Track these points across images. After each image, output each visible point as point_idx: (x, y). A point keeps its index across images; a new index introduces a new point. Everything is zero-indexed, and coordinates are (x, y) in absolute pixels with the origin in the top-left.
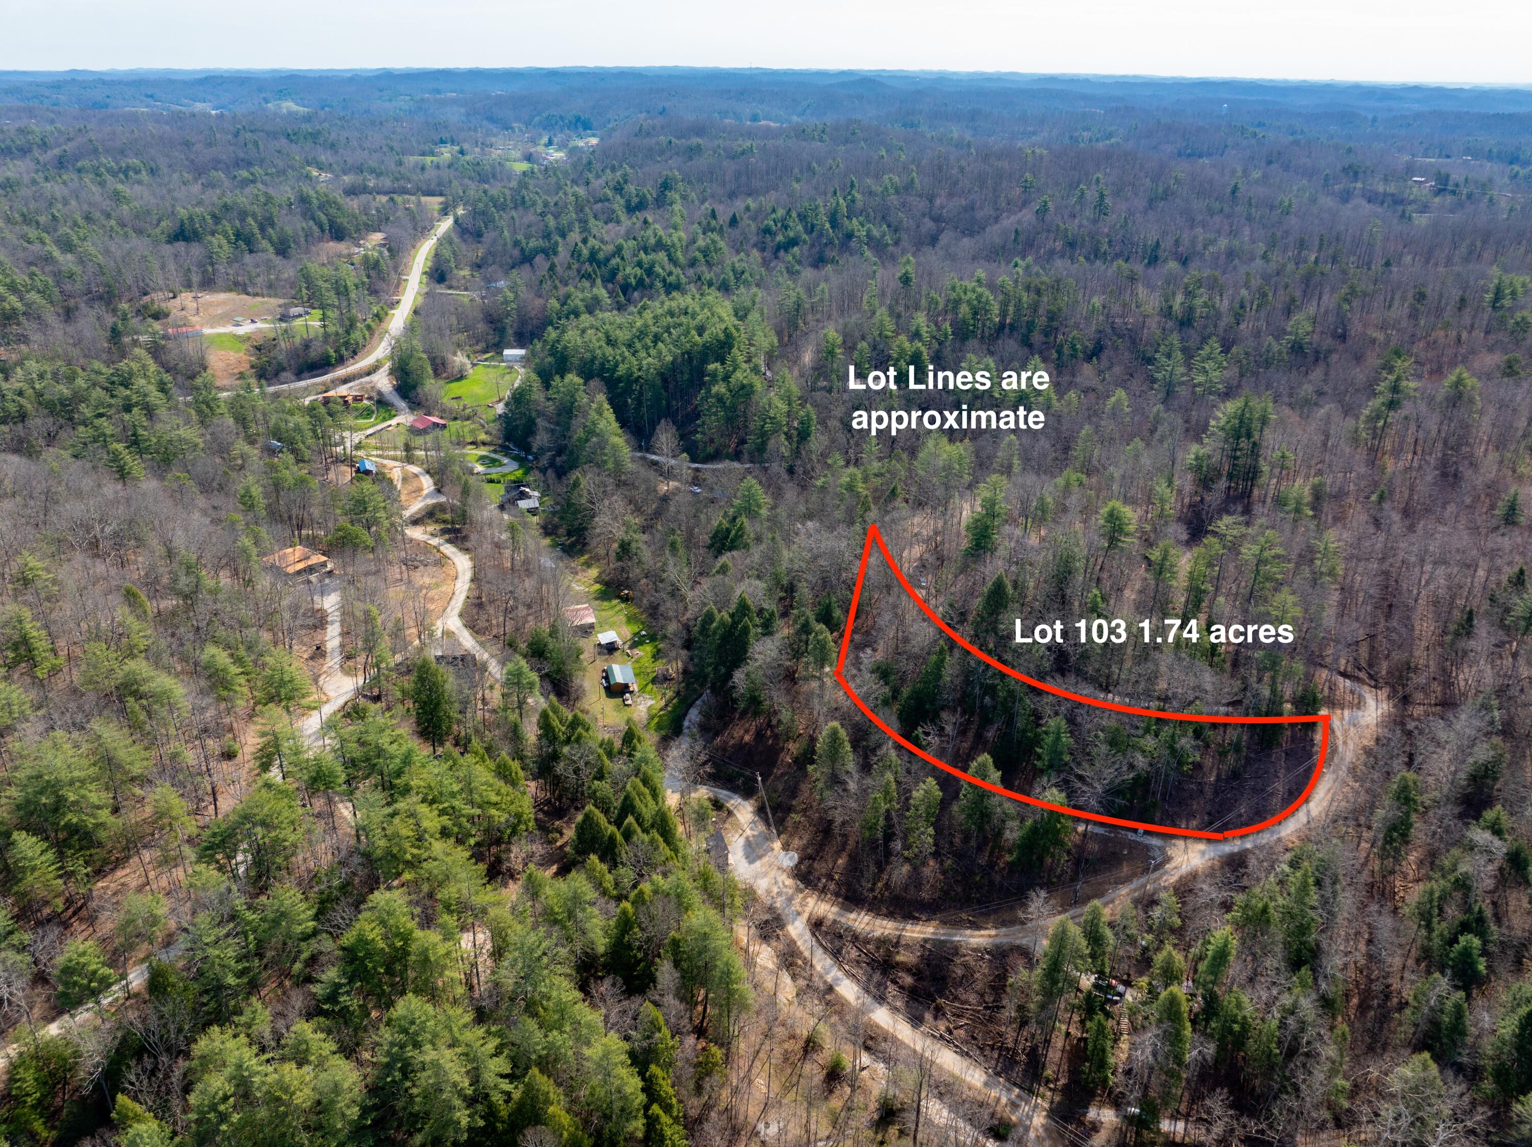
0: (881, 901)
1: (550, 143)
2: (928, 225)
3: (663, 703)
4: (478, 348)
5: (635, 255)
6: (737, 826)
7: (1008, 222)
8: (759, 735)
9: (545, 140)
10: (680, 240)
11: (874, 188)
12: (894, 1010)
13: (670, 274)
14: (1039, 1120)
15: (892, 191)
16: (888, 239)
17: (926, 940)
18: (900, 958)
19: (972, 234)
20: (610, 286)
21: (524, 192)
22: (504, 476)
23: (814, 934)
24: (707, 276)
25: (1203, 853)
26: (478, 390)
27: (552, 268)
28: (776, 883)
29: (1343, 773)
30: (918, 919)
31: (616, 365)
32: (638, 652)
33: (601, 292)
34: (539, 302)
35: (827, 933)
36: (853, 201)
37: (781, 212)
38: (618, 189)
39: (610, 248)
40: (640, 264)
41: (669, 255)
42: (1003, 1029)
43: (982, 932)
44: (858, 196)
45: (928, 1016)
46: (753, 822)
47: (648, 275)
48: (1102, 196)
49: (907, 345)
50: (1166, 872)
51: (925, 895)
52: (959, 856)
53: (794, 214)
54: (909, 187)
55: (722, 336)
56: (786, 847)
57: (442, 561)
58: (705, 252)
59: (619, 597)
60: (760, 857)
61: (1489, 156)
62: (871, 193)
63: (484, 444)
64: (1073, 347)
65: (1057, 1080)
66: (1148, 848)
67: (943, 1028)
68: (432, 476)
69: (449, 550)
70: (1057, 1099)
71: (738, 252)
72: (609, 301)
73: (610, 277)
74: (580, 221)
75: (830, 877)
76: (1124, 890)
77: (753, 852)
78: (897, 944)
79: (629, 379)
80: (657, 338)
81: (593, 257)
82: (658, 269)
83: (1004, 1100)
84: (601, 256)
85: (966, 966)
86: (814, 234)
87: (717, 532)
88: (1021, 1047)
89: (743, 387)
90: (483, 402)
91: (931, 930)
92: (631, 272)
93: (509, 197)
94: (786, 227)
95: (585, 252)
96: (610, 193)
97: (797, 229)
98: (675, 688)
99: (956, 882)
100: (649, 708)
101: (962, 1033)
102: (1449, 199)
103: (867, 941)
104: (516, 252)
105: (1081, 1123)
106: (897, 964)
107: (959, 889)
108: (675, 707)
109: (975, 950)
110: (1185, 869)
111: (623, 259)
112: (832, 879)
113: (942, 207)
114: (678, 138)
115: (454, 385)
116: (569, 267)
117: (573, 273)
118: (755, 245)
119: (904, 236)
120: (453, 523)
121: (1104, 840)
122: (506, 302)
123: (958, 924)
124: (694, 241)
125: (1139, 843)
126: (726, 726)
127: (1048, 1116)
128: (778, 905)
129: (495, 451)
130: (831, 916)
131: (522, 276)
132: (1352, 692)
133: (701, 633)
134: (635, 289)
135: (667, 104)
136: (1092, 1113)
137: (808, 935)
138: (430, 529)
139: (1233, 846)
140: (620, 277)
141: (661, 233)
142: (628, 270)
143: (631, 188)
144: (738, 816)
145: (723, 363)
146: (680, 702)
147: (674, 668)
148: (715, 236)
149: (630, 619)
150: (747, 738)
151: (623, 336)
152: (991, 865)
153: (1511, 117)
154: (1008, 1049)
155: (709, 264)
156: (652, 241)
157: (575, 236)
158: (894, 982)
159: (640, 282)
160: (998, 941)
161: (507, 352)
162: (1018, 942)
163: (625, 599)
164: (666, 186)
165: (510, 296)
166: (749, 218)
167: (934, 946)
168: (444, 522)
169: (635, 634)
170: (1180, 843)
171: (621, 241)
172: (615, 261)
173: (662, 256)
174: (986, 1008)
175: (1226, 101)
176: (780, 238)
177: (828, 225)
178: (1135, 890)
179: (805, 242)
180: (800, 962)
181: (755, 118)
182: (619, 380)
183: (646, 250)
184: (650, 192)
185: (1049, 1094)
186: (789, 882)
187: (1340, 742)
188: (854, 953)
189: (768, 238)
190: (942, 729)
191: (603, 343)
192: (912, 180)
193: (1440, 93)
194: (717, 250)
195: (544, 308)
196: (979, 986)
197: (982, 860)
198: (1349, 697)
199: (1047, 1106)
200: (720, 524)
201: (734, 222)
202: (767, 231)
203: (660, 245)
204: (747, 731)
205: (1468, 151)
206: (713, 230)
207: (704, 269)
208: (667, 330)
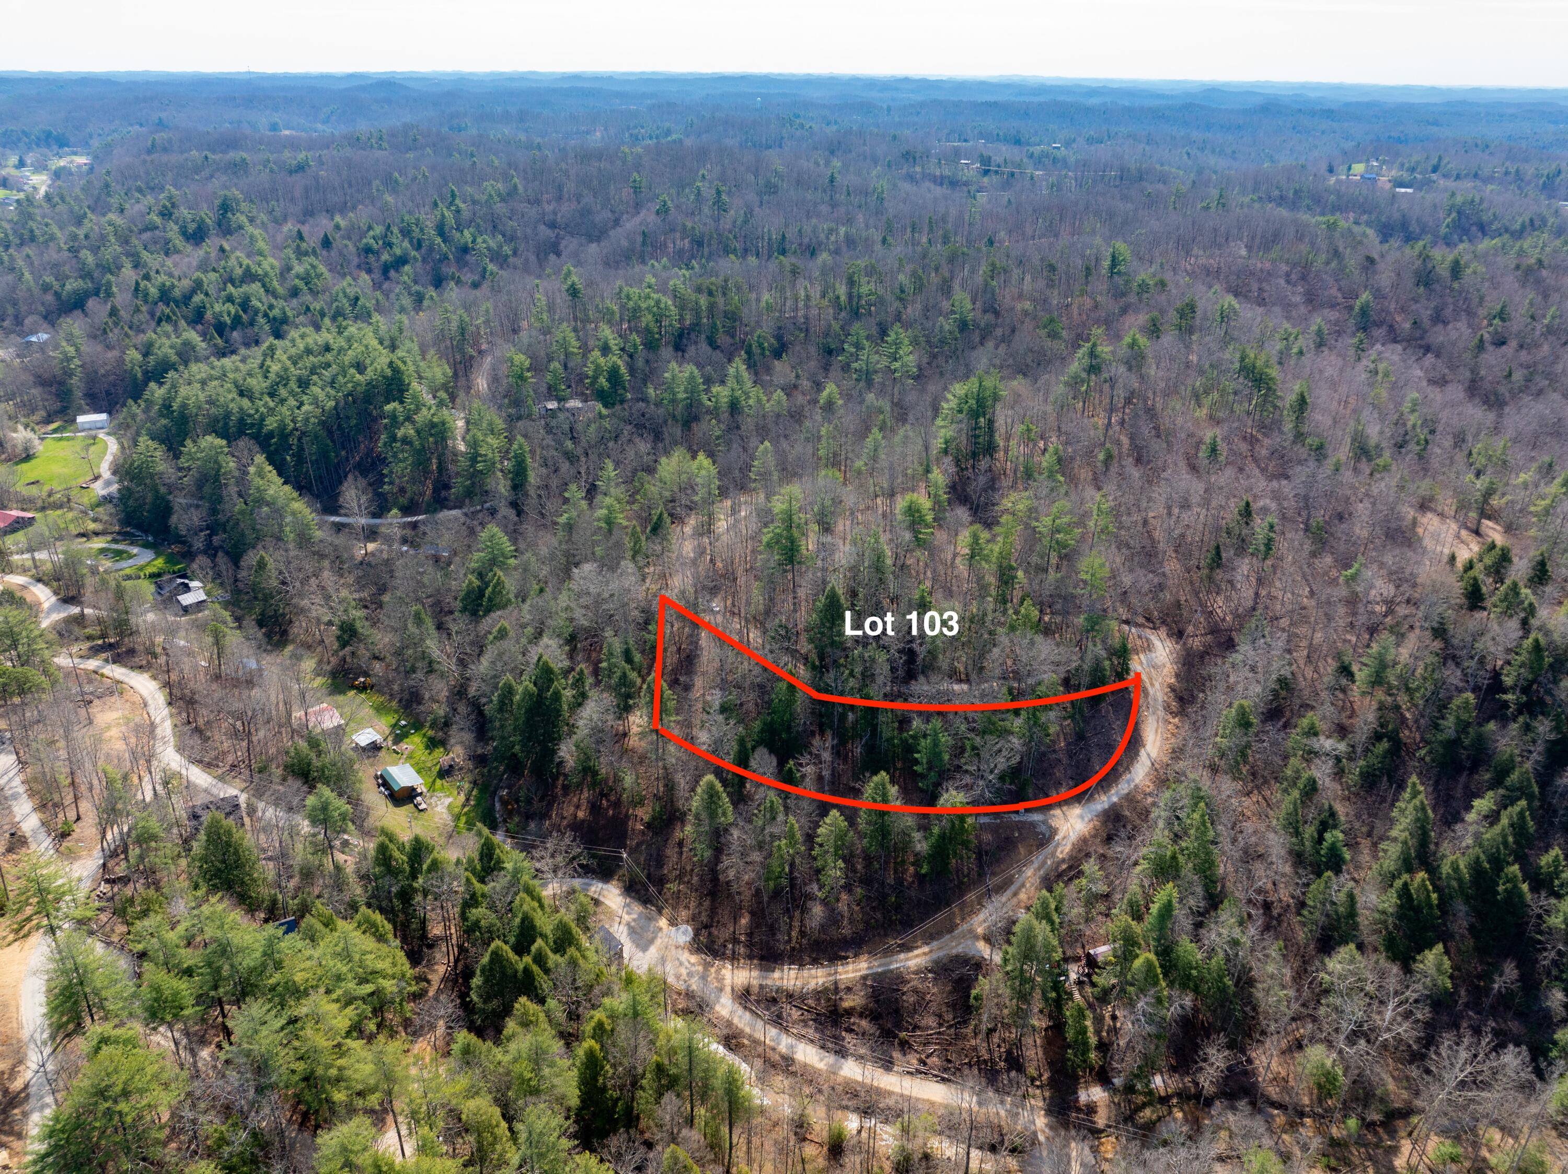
0: (801, 950)
1: (21, 164)
2: (545, 232)
3: (462, 797)
4: (37, 417)
5: (220, 290)
6: (611, 915)
7: (631, 224)
8: (594, 808)
9: (14, 160)
10: (272, 267)
11: (477, 197)
12: (860, 1058)
13: (271, 307)
14: (1041, 1122)
15: (496, 199)
16: (507, 250)
17: (864, 978)
18: (846, 1004)
19: (598, 240)
20: (199, 327)
21: (33, 224)
22: (141, 568)
23: (745, 1008)
24: (316, 306)
25: (1081, 817)
26: (57, 469)
27: (114, 312)
28: (681, 964)
29: (1161, 713)
30: (846, 958)
31: (263, 419)
32: (405, 746)
33: (192, 335)
34: (112, 355)
35: (758, 1002)
36: (458, 211)
37: (379, 230)
38: (166, 214)
39: (186, 283)
40: (230, 299)
41: (264, 286)
42: (973, 1042)
43: (916, 952)
44: (462, 206)
45: (896, 1055)
46: (626, 905)
47: (245, 311)
48: (719, 193)
49: (602, 360)
50: (1058, 845)
51: (846, 931)
52: (867, 881)
53: (395, 230)
54: (512, 192)
55: (389, 372)
56: (673, 923)
57: (117, 689)
58: (306, 279)
59: (353, 687)
60: (651, 941)
61: (998, 138)
62: (474, 202)
63: (96, 534)
64: (760, 345)
65: (1041, 1075)
66: (1033, 825)
67: (915, 1062)
68: (46, 584)
69: (116, 672)
70: (1047, 1094)
71: (344, 276)
72: (204, 345)
73: (197, 318)
74: (128, 255)
75: (735, 941)
76: (1029, 872)
77: (643, 940)
78: (836, 990)
79: (283, 433)
80: (304, 384)
81: (165, 295)
82: (255, 303)
83: (1003, 1113)
84: (177, 293)
85: (915, 991)
86: (423, 251)
87: (468, 593)
88: (996, 1054)
89: (433, 425)
90: (74, 483)
91: (864, 965)
92: (221, 309)
93: (10, 232)
94: (390, 245)
95: (153, 291)
96: (158, 220)
97: (402, 246)
98: (469, 777)
99: (873, 909)
100: (449, 807)
101: (934, 1060)
102: (995, 179)
103: (803, 998)
104: (49, 298)
105: (1079, 1110)
106: (846, 1010)
107: (879, 915)
108: (479, 800)
109: (916, 973)
110: (1073, 837)
111: (207, 294)
112: (739, 942)
113: (555, 213)
114: (214, 152)
115: (24, 467)
116: (137, 310)
117: (144, 317)
118: (359, 267)
119: (522, 247)
120: (103, 636)
121: (993, 829)
122: (69, 359)
123: (889, 952)
124: (289, 269)
125: (1023, 823)
126: (550, 805)
127: (1046, 1115)
128: (694, 987)
129: (115, 541)
130: (755, 982)
131: (75, 325)
132: (1140, 637)
133: (501, 710)
134: (233, 328)
135: (163, 115)
136: (1083, 1097)
137: (740, 1011)
138: (75, 649)
139: (1103, 802)
140: (209, 315)
141: (246, 262)
142: (217, 307)
143: (184, 212)
144: (607, 902)
145: (402, 402)
146: (481, 791)
147: (457, 754)
148: (312, 259)
149: (380, 709)
150: (581, 814)
151: (257, 384)
152: (900, 881)
153: (995, 105)
154: (985, 1061)
155: (314, 293)
156: (239, 272)
157: (129, 273)
158: (849, 1030)
159: (237, 322)
160: (935, 956)
161: (81, 419)
162: (954, 952)
163: (363, 689)
164: (225, 208)
165: (71, 350)
166: (343, 238)
167: (874, 980)
168: (89, 638)
169: (394, 726)
170: (1057, 812)
171: (199, 274)
172: (198, 298)
173: (256, 287)
174: (949, 1027)
175: (759, 95)
176: (385, 257)
177: (438, 240)
178: (1039, 869)
179: (415, 258)
180: (746, 1042)
181: (274, 127)
182: (271, 435)
183: (232, 281)
184: (209, 216)
185: (1038, 1092)
186: (694, 959)
187: (1148, 685)
188: (796, 1014)
189: (372, 258)
190: (818, 756)
191: (234, 395)
192: (515, 186)
193: (925, 84)
194: (319, 276)
195: (121, 361)
196: (933, 1007)
197: (891, 880)
198: (1139, 642)
199: (1041, 1104)
200: (471, 583)
201: (326, 243)
202: (368, 250)
203: (249, 276)
204: (578, 807)
205: (981, 135)
206: (306, 254)
207: (308, 298)
208: (313, 371)
